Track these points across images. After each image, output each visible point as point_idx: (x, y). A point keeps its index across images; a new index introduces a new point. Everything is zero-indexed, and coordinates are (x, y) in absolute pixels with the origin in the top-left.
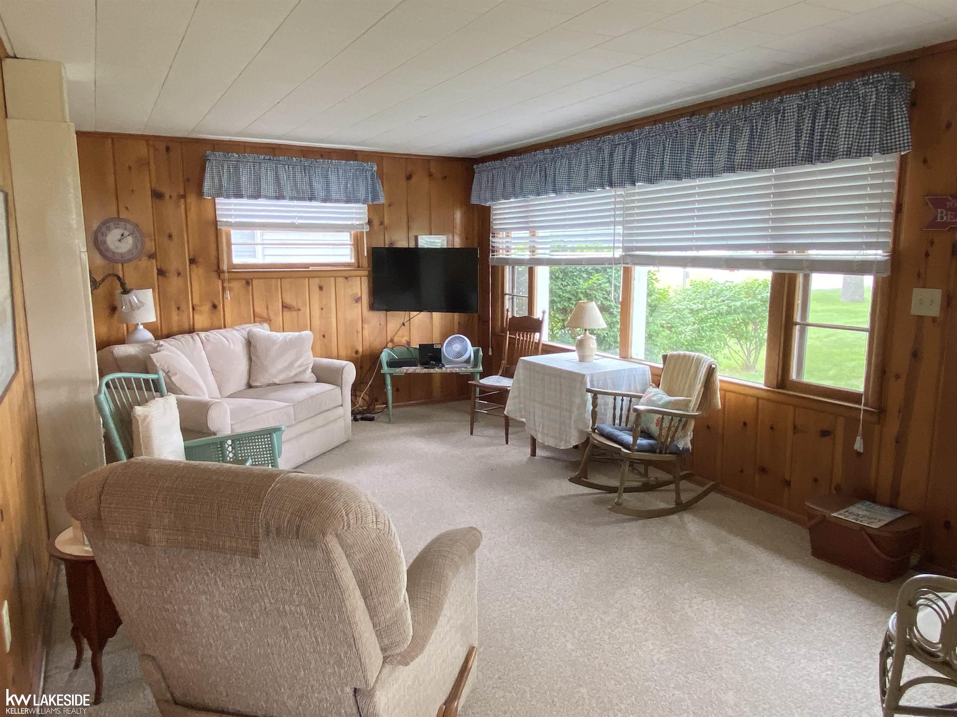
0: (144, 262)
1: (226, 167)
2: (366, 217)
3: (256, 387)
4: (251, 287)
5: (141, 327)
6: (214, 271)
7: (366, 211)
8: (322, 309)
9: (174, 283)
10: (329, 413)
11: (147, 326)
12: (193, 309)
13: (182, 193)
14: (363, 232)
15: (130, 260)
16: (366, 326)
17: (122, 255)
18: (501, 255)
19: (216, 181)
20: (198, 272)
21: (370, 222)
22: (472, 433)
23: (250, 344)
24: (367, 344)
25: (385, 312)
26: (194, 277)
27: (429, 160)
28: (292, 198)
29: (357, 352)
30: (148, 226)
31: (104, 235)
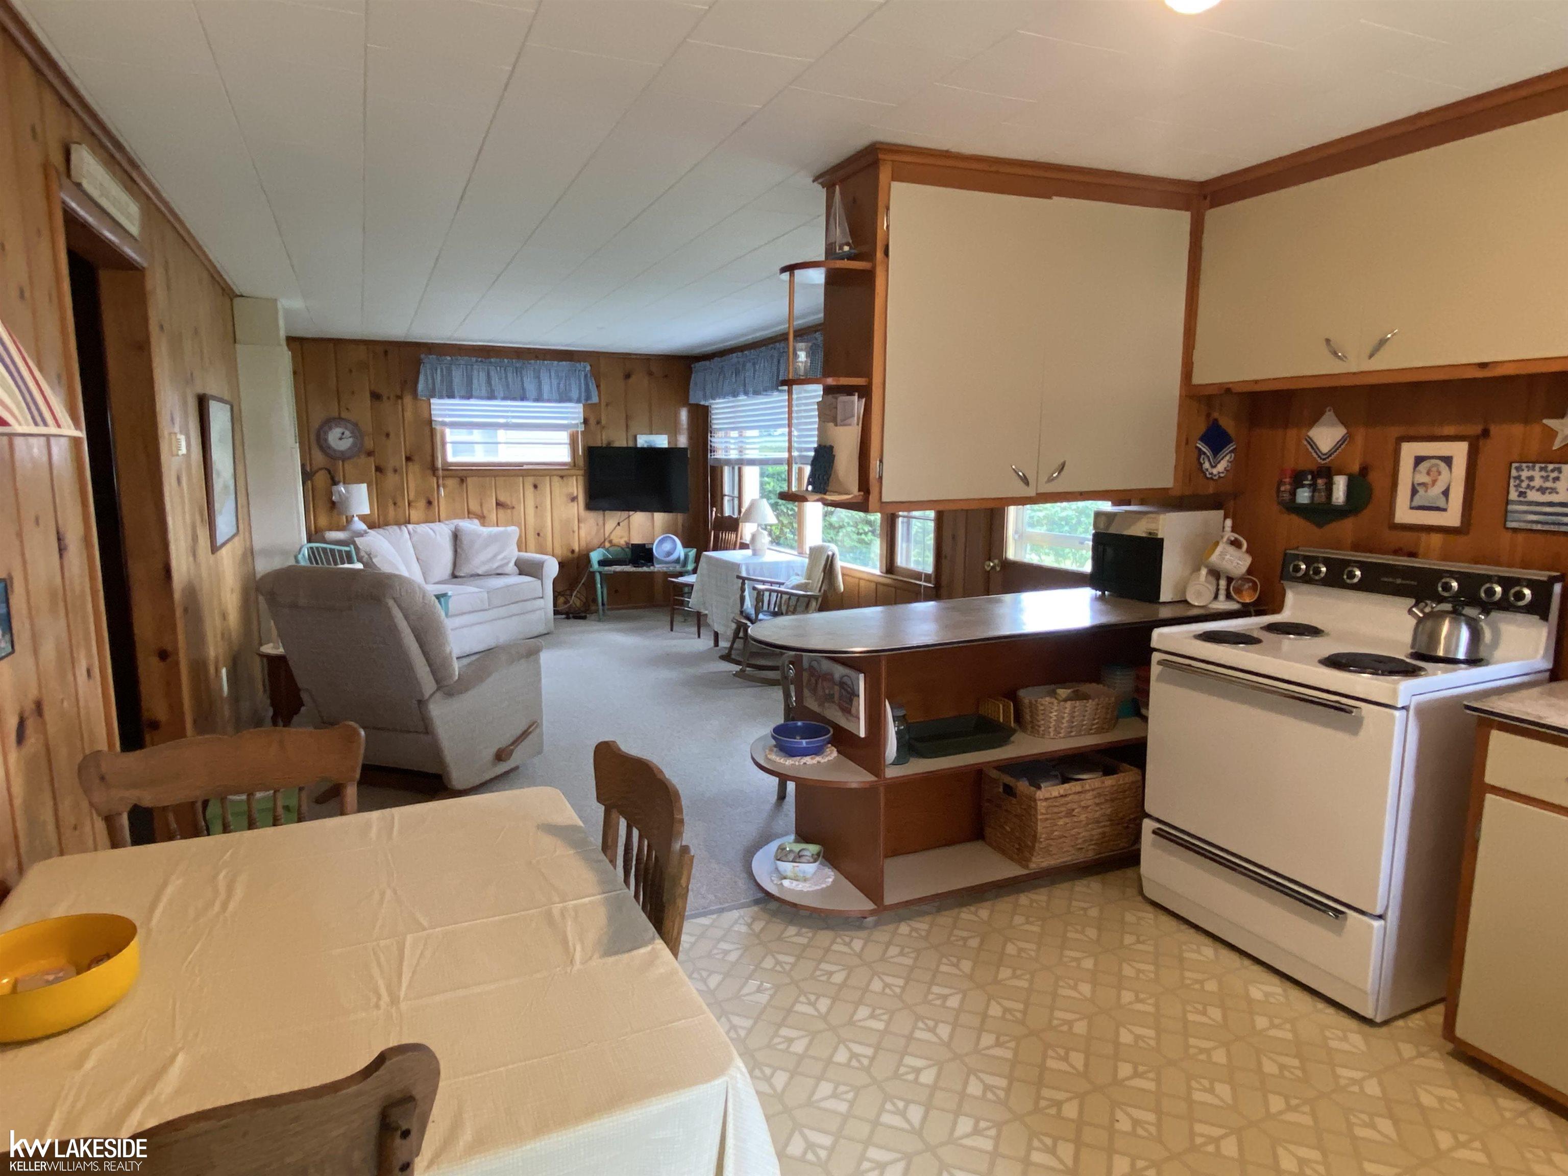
0: (363, 459)
1: (439, 371)
2: (582, 416)
3: (461, 577)
4: (465, 485)
5: (356, 519)
6: (428, 468)
7: (582, 410)
8: (537, 507)
9: (391, 479)
10: (529, 603)
11: (363, 518)
12: (409, 504)
13: (399, 393)
14: (577, 432)
15: (349, 458)
16: (582, 525)
17: (342, 452)
18: (720, 455)
19: (430, 381)
20: (414, 468)
21: (586, 421)
22: (672, 630)
23: (456, 537)
24: (583, 544)
25: (601, 512)
26: (411, 476)
27: (649, 359)
28: (505, 398)
29: (573, 552)
30: (367, 424)
31: (326, 433)
